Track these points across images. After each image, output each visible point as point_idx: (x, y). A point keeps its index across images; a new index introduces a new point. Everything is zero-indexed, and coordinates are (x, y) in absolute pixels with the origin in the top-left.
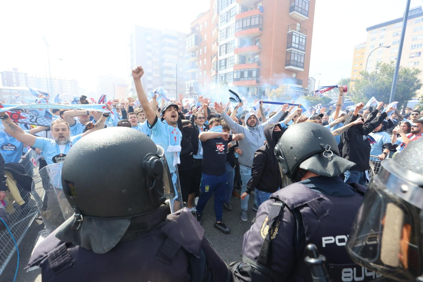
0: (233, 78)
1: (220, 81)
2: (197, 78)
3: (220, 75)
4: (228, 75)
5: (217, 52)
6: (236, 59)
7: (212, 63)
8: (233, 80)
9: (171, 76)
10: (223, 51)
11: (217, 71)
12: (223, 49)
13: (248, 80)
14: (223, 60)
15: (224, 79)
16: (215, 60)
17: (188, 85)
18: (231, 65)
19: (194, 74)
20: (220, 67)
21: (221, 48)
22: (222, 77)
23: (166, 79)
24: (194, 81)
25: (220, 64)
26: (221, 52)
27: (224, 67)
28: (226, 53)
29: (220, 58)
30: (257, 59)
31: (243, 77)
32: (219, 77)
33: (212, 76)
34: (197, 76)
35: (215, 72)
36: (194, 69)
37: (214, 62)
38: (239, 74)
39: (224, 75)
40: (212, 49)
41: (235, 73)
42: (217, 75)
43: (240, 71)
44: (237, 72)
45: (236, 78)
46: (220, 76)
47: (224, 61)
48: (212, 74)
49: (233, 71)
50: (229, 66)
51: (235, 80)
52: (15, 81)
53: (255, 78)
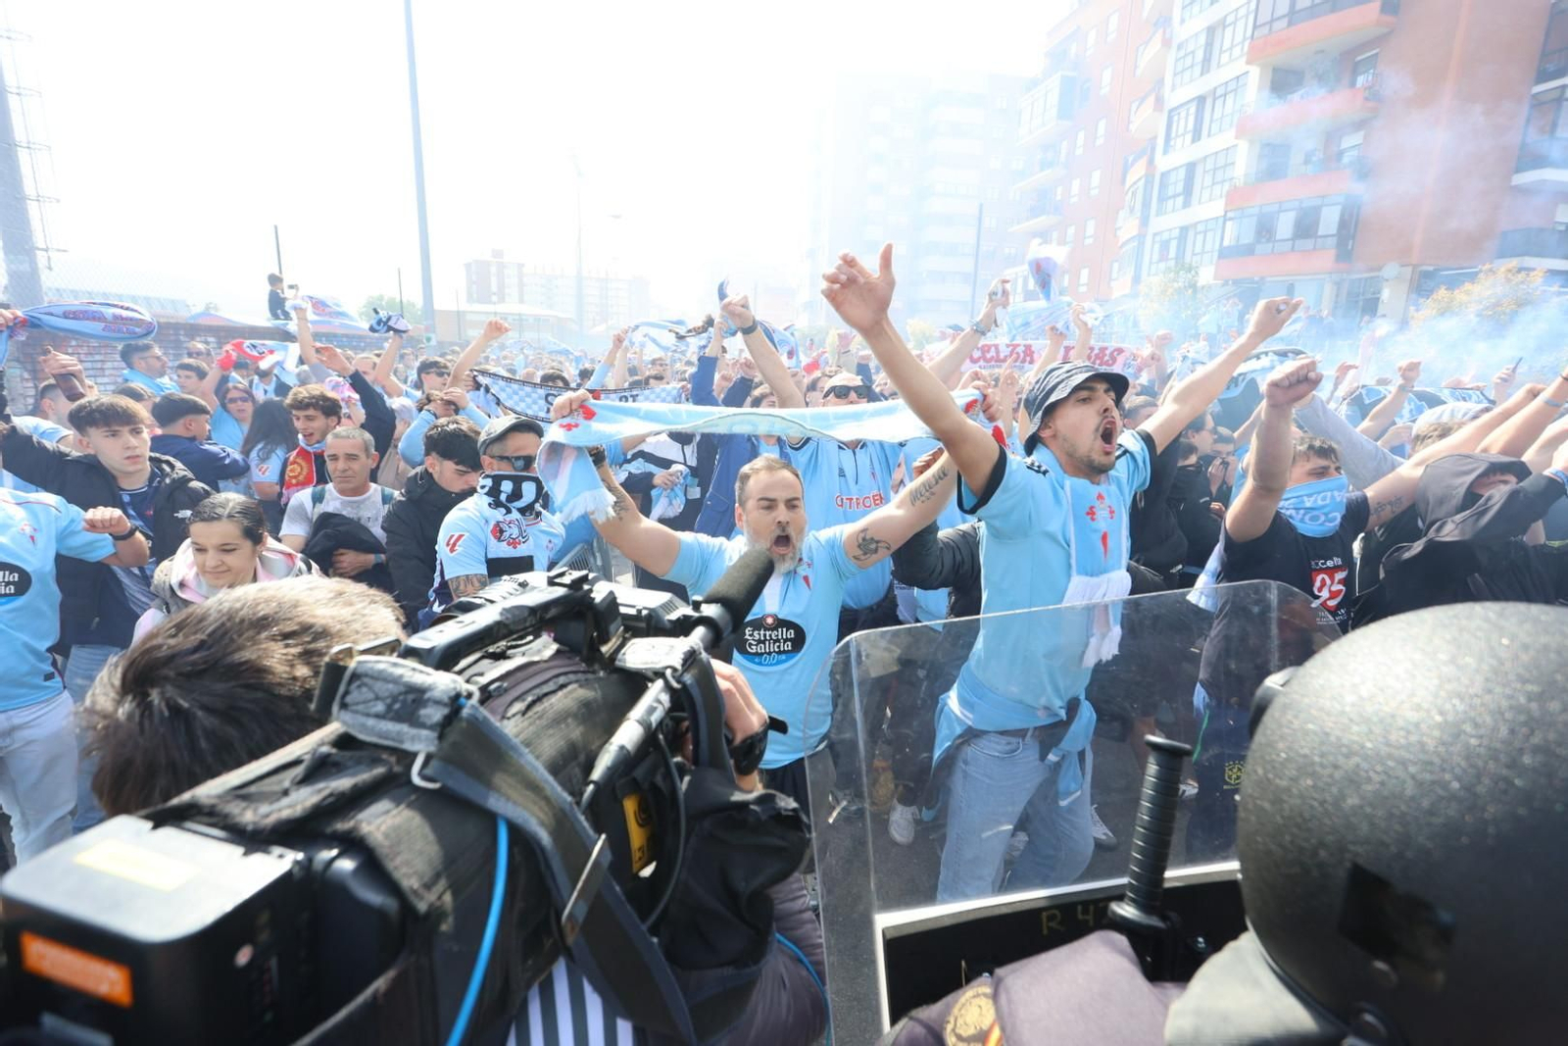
0: (1217, 247)
1: (1156, 257)
3: (1155, 235)
4: (1196, 234)
5: (1155, 138)
6: (1243, 163)
7: (1127, 186)
8: (1216, 254)
9: (950, 250)
10: (1181, 131)
11: (1145, 221)
12: (1185, 122)
13: (1293, 249)
14: (1176, 169)
15: (1172, 253)
16: (1143, 173)
18: (1217, 188)
20: (1162, 199)
21: (1176, 118)
22: (1165, 245)
23: (932, 262)
25: (1163, 186)
26: (1173, 135)
27: (1180, 200)
28: (1197, 136)
29: (1163, 163)
30: (1355, 153)
31: (1269, 240)
32: (1154, 242)
33: (1121, 241)
35: (1137, 222)
36: (1043, 218)
37: (1135, 183)
38: (1250, 225)
39: (1176, 233)
40: (1133, 127)
41: (1229, 224)
42: (1145, 236)
43: (1255, 211)
44: (1241, 218)
45: (1233, 243)
46: (1158, 238)
47: (1182, 173)
48: (1118, 233)
49: (1223, 214)
50: (1206, 194)
51: (1224, 254)
52: (494, 288)
53: (1333, 241)
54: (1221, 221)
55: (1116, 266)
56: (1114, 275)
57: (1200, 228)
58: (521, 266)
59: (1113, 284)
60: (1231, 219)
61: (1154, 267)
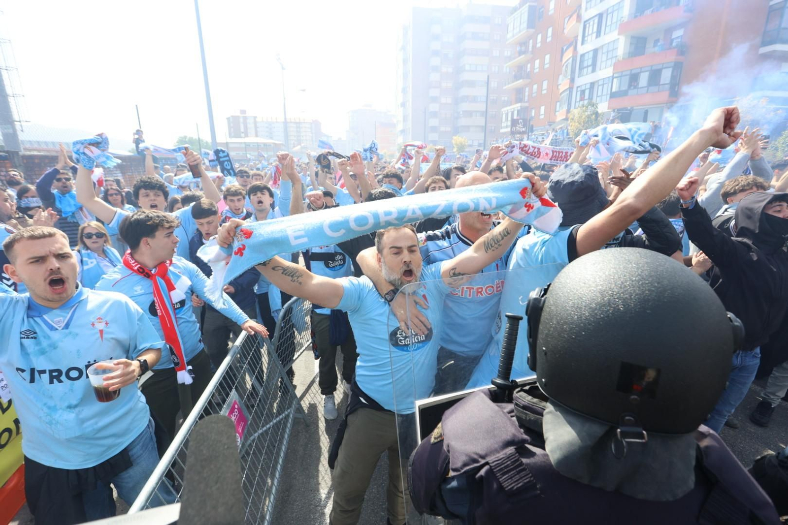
0: (609, 92)
1: (578, 99)
2: (526, 98)
3: (578, 87)
4: (598, 86)
5: (577, 37)
6: (622, 47)
7: (563, 62)
8: (609, 96)
9: (474, 99)
10: (590, 32)
11: (572, 80)
12: (593, 27)
13: (647, 92)
14: (588, 52)
15: (587, 96)
16: (571, 55)
17: (507, 115)
18: (609, 62)
19: (519, 91)
20: (581, 69)
21: (588, 25)
22: (583, 92)
23: (465, 106)
24: (519, 105)
25: (581, 62)
26: (586, 34)
27: (590, 69)
28: (598, 34)
29: (581, 50)
30: (679, 40)
31: (635, 87)
32: (577, 91)
33: (561, 91)
34: (527, 94)
35: (568, 81)
36: (521, 81)
37: (568, 60)
38: (626, 80)
39: (588, 86)
40: (566, 31)
41: (615, 80)
42: (572, 88)
43: (629, 72)
44: (620, 77)
45: (617, 90)
46: (579, 89)
47: (591, 54)
48: (559, 87)
49: (612, 75)
50: (603, 65)
51: (613, 95)
52: (242, 130)
53: (667, 87)
54: (611, 79)
55: (558, 104)
56: (558, 109)
57: (601, 83)
58: (255, 118)
59: (557, 113)
60: (616, 78)
61: (577, 104)
